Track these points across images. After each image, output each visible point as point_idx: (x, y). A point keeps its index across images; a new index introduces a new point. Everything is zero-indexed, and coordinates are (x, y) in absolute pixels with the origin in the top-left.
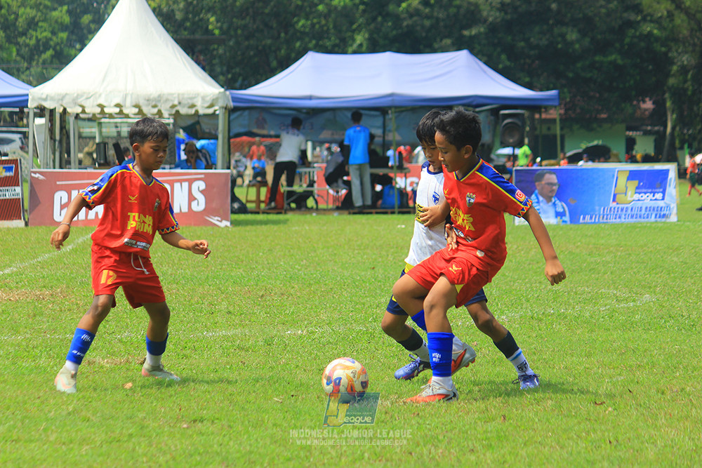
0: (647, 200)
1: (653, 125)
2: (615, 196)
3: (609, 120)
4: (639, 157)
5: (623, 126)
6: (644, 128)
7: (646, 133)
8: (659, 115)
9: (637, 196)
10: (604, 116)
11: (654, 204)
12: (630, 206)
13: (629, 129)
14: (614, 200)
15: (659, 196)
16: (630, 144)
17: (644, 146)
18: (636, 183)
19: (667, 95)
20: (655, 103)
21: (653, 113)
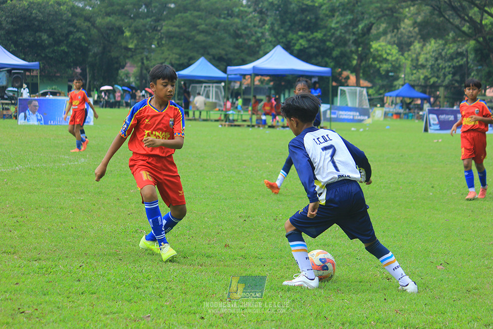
2: (65, 112)
3: (61, 77)
5: (67, 80)
10: (58, 75)
13: (69, 81)
16: (70, 88)
19: (87, 66)
20: (81, 69)
21: (81, 74)
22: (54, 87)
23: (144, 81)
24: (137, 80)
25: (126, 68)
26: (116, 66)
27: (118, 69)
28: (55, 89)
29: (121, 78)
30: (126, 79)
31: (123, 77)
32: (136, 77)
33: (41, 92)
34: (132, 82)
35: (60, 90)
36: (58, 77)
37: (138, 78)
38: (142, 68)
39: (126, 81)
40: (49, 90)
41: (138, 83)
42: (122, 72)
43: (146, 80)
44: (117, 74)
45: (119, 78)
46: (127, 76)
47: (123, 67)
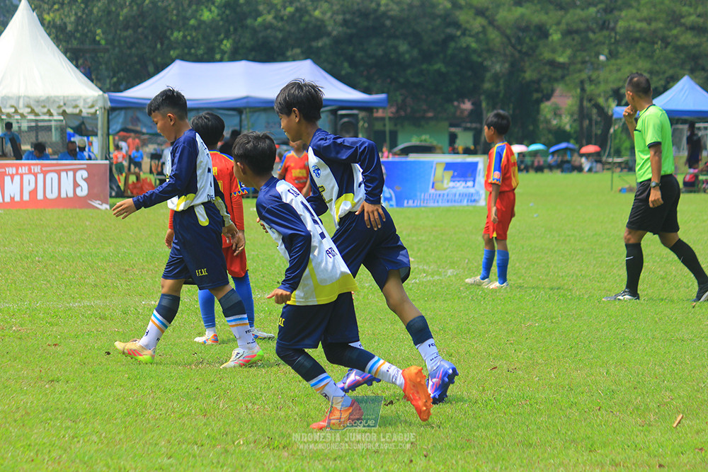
0: (461, 187)
1: (471, 122)
2: (433, 184)
3: (435, 118)
4: (460, 149)
5: (446, 124)
6: (464, 125)
7: (466, 129)
8: (476, 115)
9: (452, 184)
10: (430, 114)
11: (466, 191)
12: (446, 192)
13: (452, 125)
14: (433, 187)
15: (470, 184)
16: (453, 138)
17: (465, 140)
18: (450, 173)
19: (483, 97)
20: (473, 104)
21: (472, 112)
22: (424, 137)
23: (586, 123)
24: (575, 121)
25: (553, 100)
26: (536, 96)
27: (539, 102)
28: (425, 140)
29: (545, 117)
30: (554, 119)
31: (549, 116)
32: (572, 115)
33: (401, 146)
34: (566, 124)
35: (435, 143)
36: (431, 119)
37: (576, 117)
38: (581, 100)
39: (554, 122)
40: (414, 141)
41: (576, 125)
42: (546, 107)
43: (591, 120)
44: (538, 111)
45: (542, 119)
46: (557, 113)
47: (548, 97)
